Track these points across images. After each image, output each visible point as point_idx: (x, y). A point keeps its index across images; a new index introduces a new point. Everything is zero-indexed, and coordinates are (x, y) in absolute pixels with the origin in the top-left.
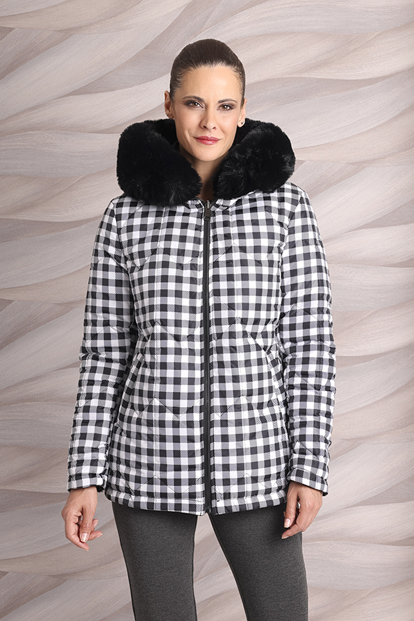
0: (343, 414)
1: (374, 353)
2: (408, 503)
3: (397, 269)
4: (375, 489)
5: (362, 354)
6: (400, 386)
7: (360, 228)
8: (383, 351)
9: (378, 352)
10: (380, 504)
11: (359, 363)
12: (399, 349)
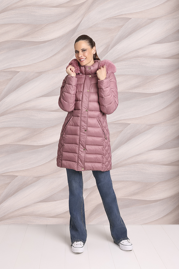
0: (147, 115)
1: (159, 92)
2: (172, 149)
3: (167, 60)
4: (159, 144)
5: (154, 92)
6: (168, 104)
7: (153, 44)
8: (162, 91)
9: (160, 91)
10: (161, 149)
11: (153, 96)
12: (168, 90)
